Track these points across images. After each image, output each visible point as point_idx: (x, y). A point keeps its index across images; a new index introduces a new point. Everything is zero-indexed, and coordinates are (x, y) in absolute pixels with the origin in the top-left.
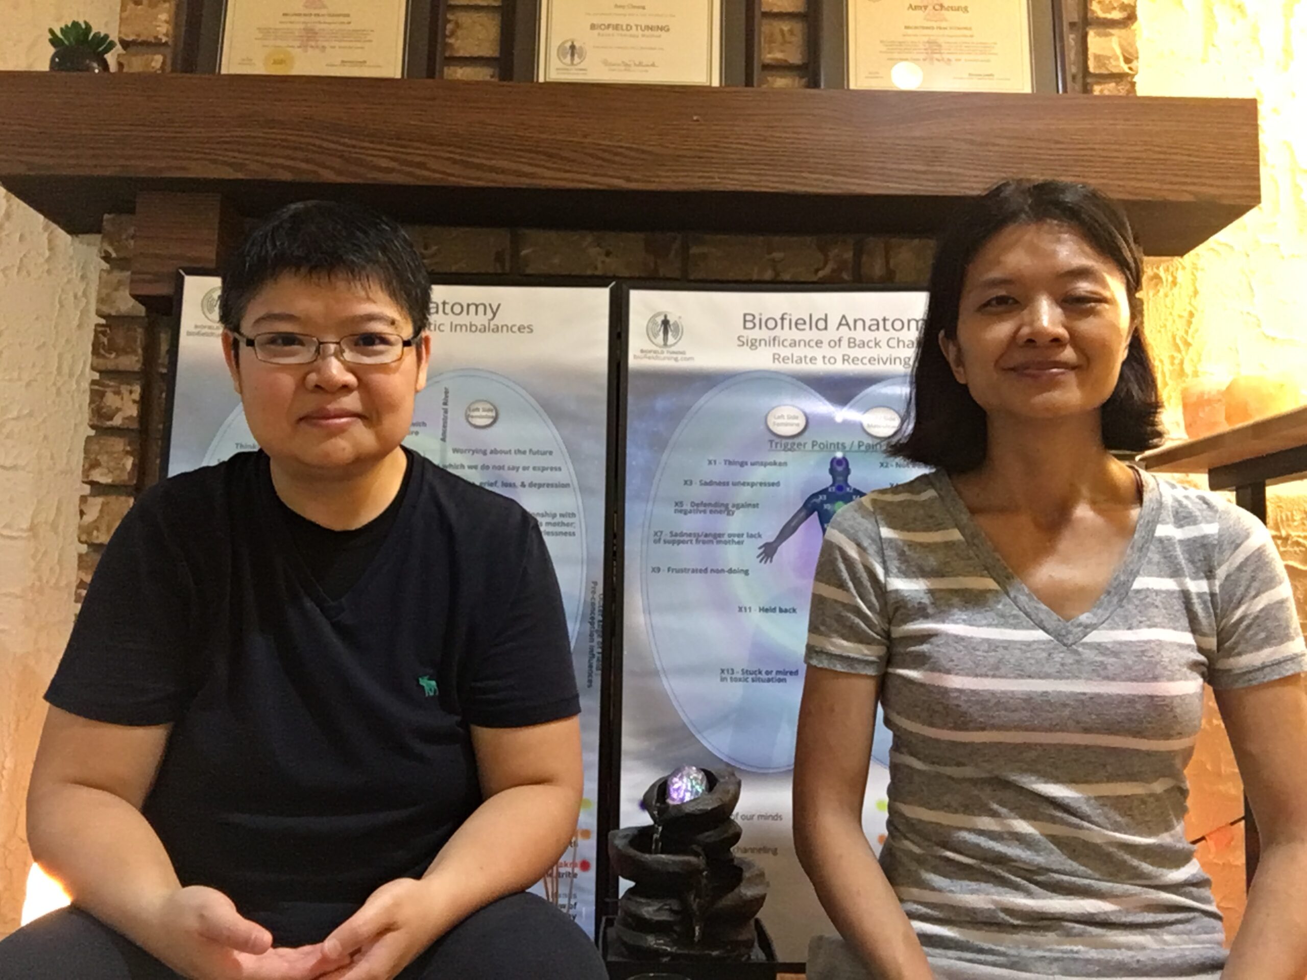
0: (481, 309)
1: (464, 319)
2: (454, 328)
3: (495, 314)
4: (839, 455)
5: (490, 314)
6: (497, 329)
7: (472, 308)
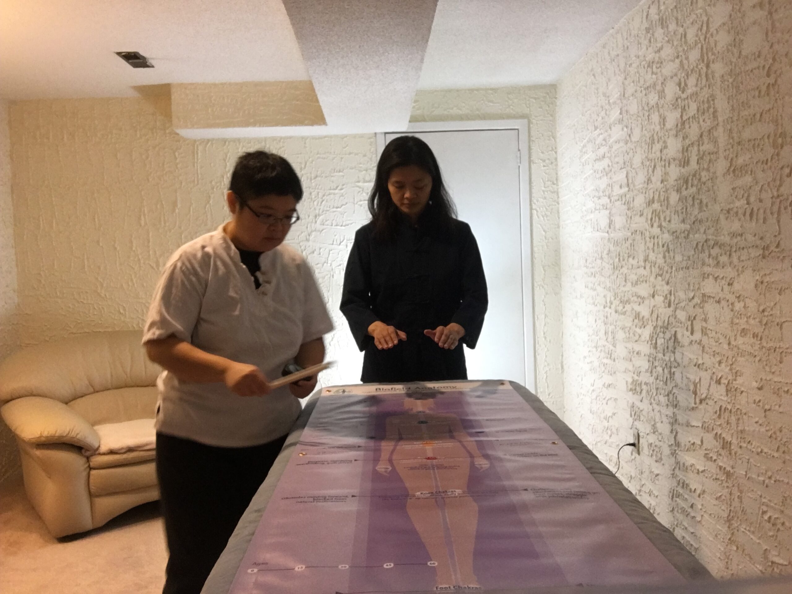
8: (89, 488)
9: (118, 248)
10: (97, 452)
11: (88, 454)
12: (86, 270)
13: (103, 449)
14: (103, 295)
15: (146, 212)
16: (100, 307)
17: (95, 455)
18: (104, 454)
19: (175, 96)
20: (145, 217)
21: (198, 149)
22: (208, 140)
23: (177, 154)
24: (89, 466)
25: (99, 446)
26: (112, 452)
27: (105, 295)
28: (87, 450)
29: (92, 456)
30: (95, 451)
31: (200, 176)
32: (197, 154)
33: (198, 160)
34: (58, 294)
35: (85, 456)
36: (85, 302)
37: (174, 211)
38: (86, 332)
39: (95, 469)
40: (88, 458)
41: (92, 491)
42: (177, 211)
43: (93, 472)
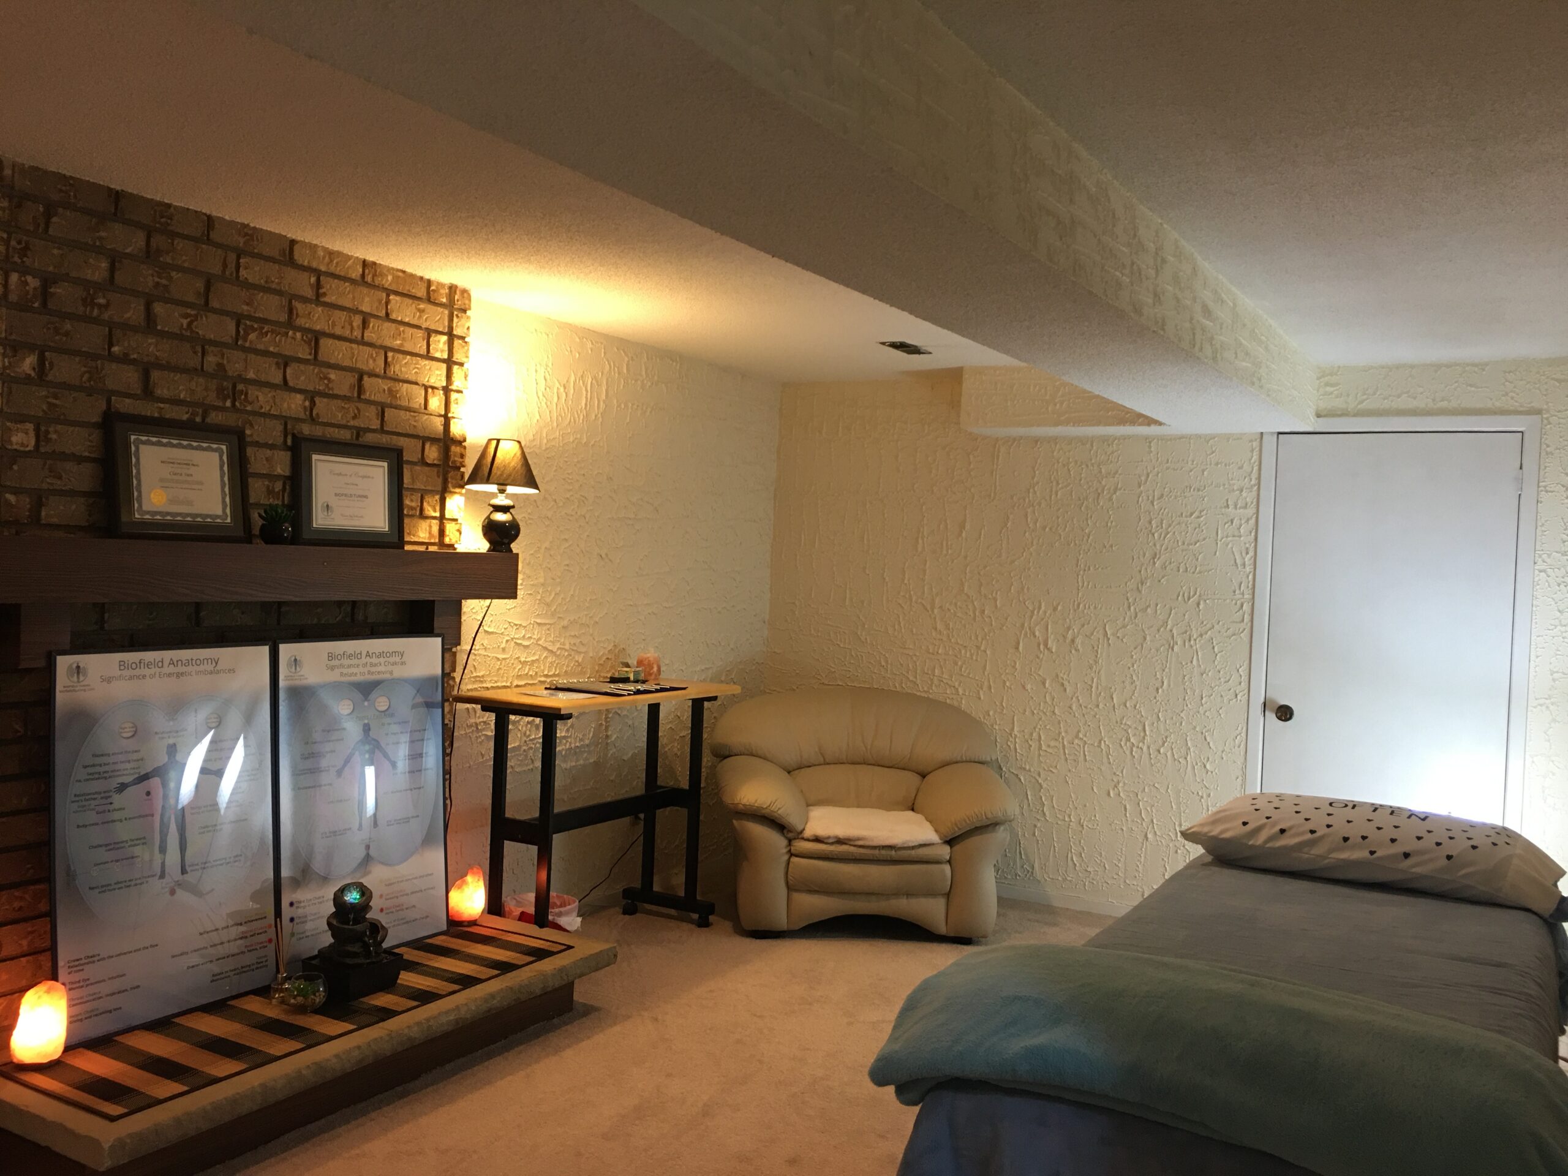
0: (210, 660)
1: (202, 668)
2: (197, 673)
3: (216, 664)
4: (366, 721)
5: (214, 664)
6: (218, 672)
7: (205, 661)
8: (787, 877)
9: (887, 579)
10: (800, 836)
11: (790, 835)
12: (847, 604)
13: (808, 833)
14: (863, 639)
15: (925, 533)
16: (858, 654)
17: (798, 838)
18: (808, 840)
19: (969, 384)
20: (923, 540)
21: (999, 452)
22: (1014, 440)
23: (971, 457)
24: (790, 850)
25: (804, 829)
26: (817, 840)
27: (866, 639)
28: (790, 831)
29: (795, 839)
30: (799, 835)
31: (998, 488)
32: (998, 459)
33: (997, 465)
34: (813, 632)
35: (787, 838)
36: (842, 646)
37: (960, 534)
38: (838, 685)
39: (797, 856)
40: (790, 841)
41: (790, 882)
42: (964, 535)
43: (794, 860)
